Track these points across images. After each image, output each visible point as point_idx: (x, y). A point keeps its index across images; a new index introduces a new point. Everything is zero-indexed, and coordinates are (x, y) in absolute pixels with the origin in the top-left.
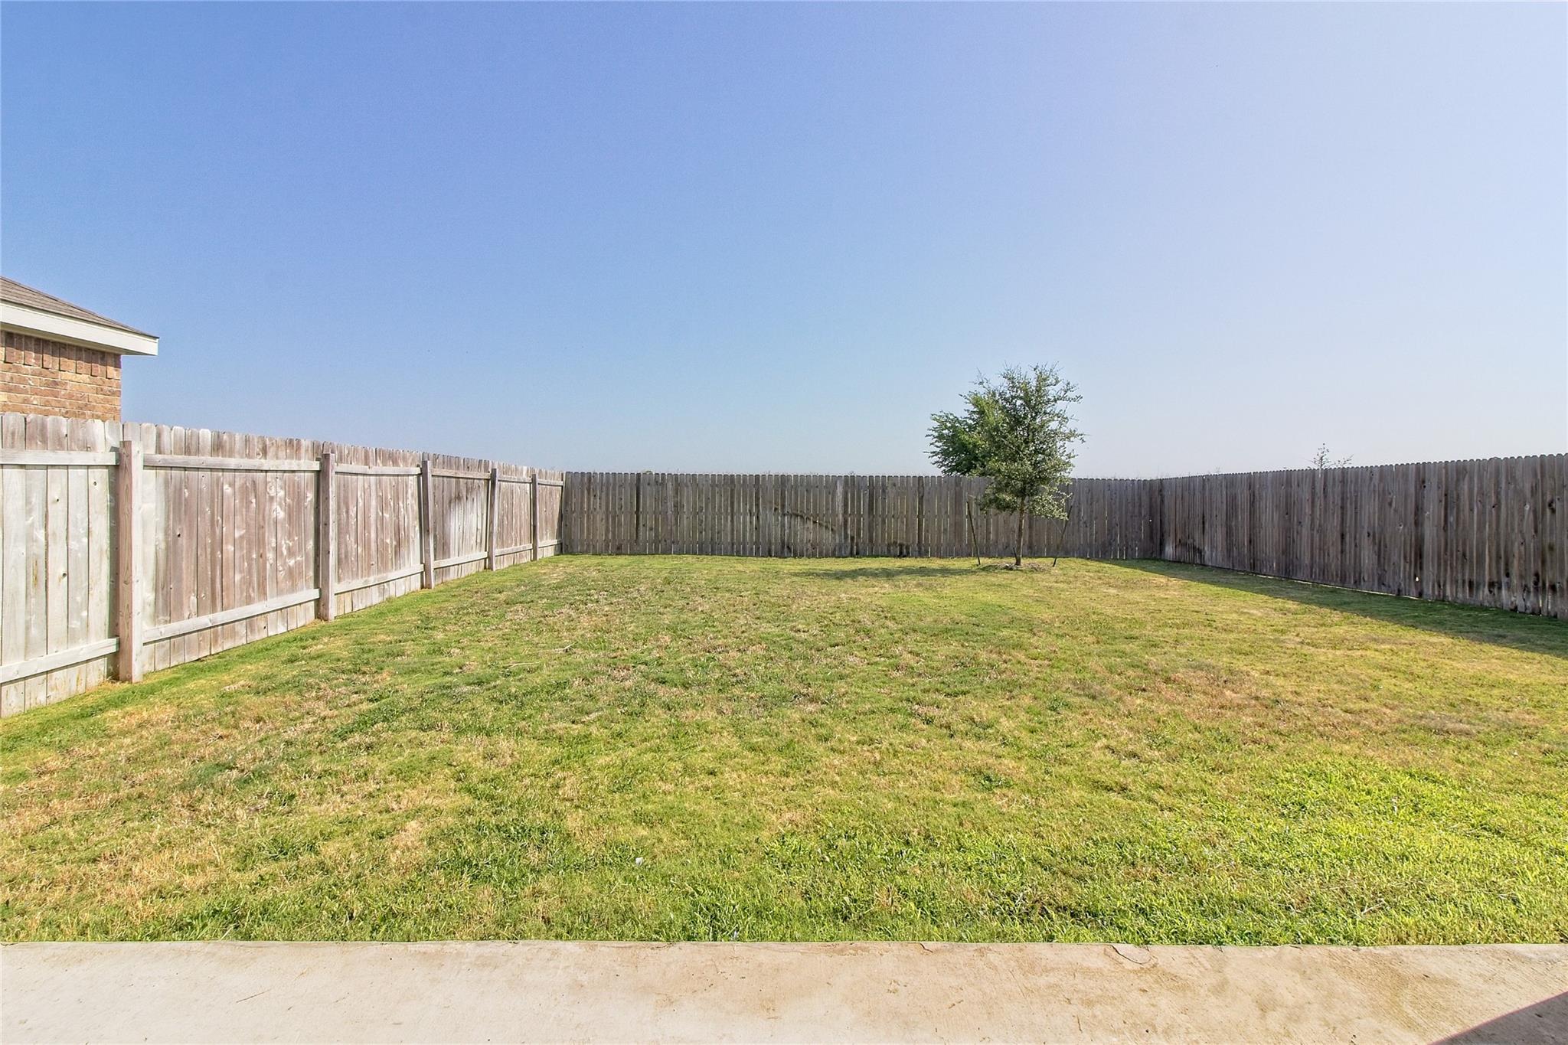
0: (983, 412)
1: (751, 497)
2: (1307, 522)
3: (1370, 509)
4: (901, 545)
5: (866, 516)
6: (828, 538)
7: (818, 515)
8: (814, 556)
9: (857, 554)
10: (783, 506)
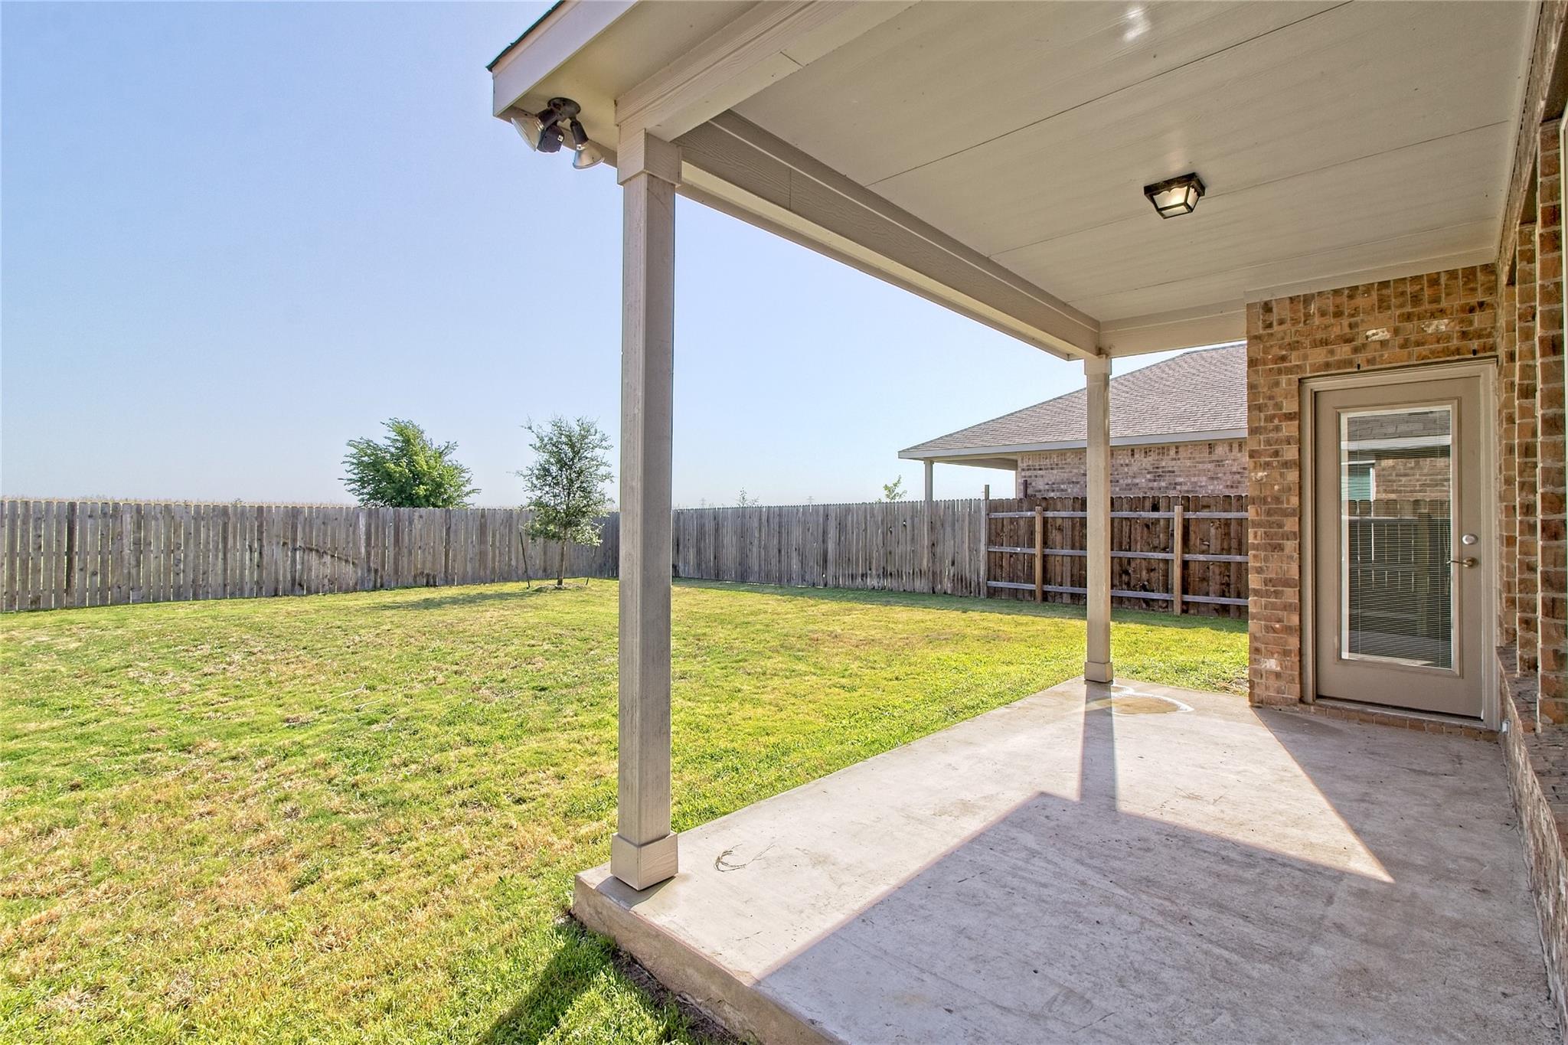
0: (409, 441)
1: (252, 530)
2: (756, 542)
3: (797, 534)
4: (428, 575)
5: (392, 548)
6: (349, 573)
7: (336, 549)
8: (332, 591)
9: (382, 586)
10: (294, 540)
